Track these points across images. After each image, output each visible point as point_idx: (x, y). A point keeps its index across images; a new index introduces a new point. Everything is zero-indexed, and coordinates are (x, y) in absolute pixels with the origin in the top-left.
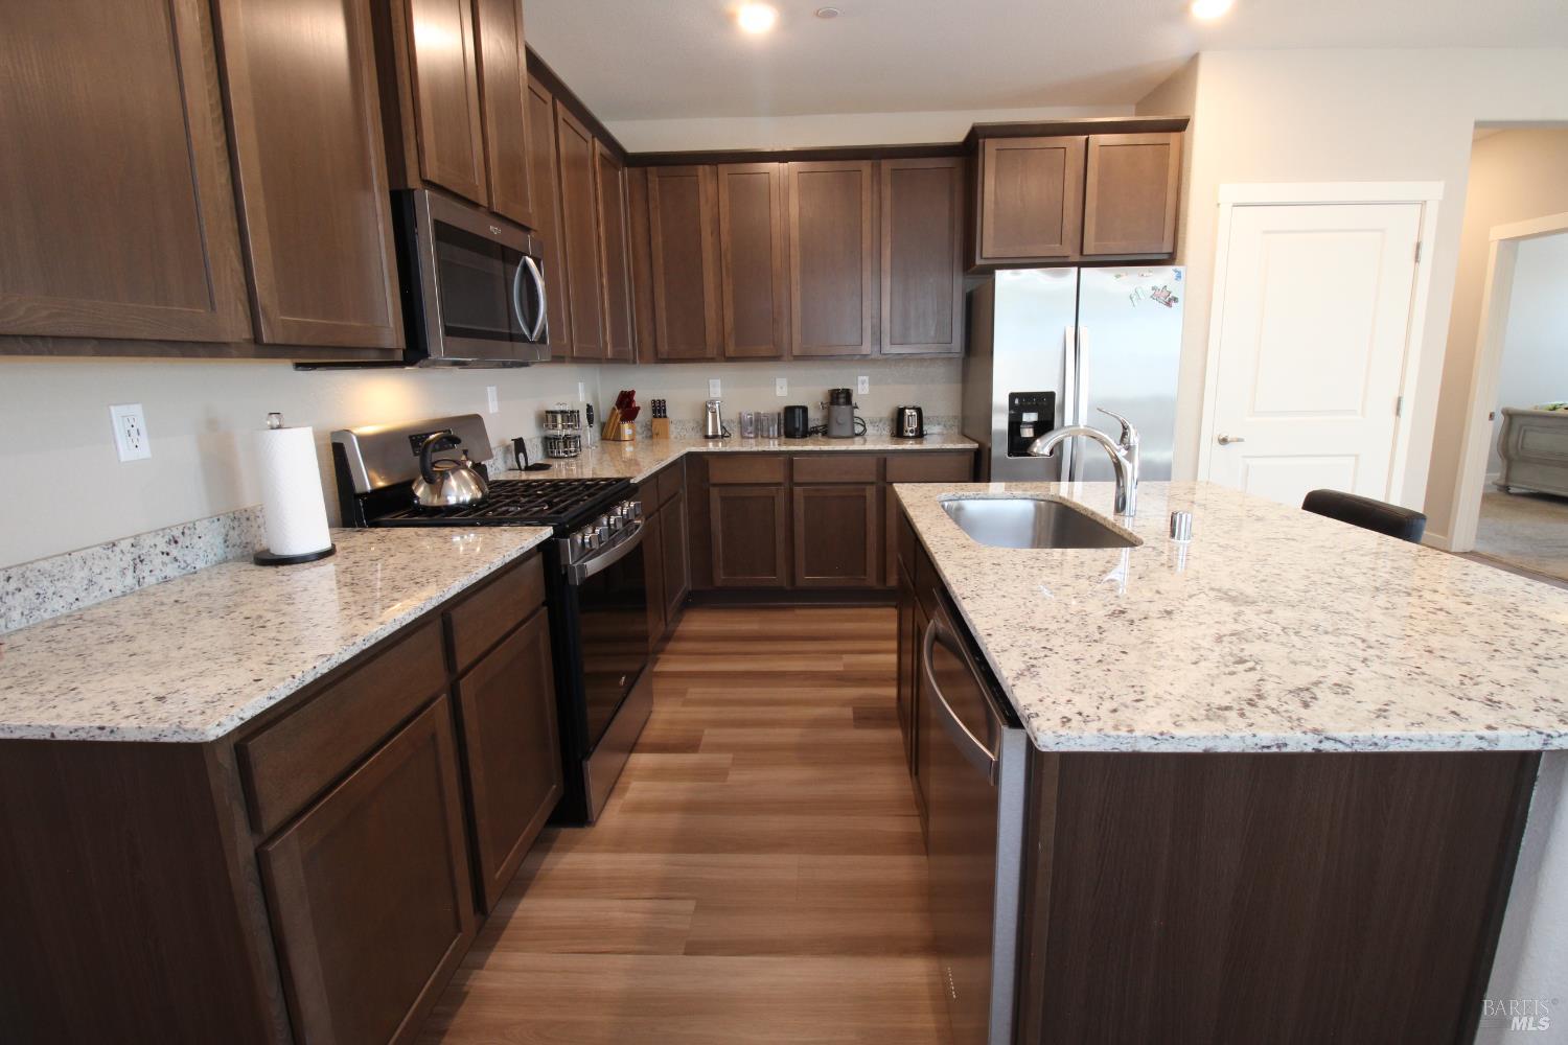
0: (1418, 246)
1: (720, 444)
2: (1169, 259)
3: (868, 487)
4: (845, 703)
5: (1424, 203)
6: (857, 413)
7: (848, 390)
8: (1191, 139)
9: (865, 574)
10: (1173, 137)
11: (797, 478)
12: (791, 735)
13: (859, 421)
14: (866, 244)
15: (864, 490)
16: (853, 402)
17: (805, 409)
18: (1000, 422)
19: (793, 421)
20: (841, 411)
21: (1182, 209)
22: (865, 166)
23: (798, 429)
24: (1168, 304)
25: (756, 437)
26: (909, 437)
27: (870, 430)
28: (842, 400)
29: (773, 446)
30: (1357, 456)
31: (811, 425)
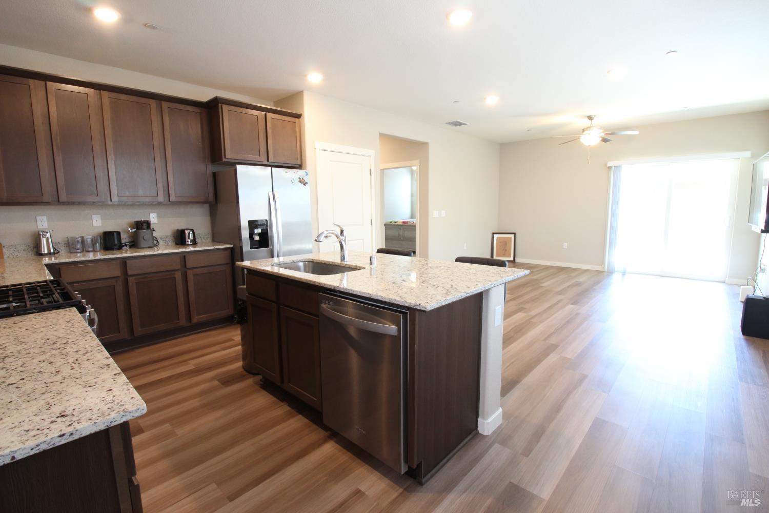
0: (371, 170)
1: (53, 258)
2: (299, 167)
3: (176, 273)
4: (212, 379)
5: (370, 157)
6: (155, 234)
7: (148, 221)
8: (304, 121)
9: (179, 320)
10: (297, 120)
11: (130, 272)
12: (195, 403)
13: (155, 239)
14: (156, 143)
15: (174, 274)
16: (151, 228)
17: (118, 233)
18: (245, 234)
19: (109, 240)
20: (144, 233)
21: (303, 148)
22: (153, 103)
23: (115, 245)
24: (305, 185)
25: (82, 252)
26: (189, 245)
27: (161, 242)
28: (145, 227)
29: (99, 256)
30: (363, 240)
31: (123, 241)
